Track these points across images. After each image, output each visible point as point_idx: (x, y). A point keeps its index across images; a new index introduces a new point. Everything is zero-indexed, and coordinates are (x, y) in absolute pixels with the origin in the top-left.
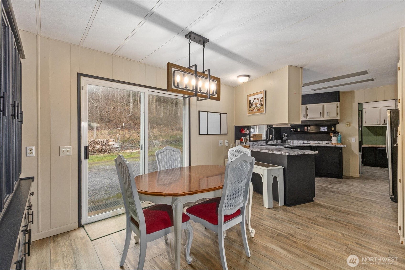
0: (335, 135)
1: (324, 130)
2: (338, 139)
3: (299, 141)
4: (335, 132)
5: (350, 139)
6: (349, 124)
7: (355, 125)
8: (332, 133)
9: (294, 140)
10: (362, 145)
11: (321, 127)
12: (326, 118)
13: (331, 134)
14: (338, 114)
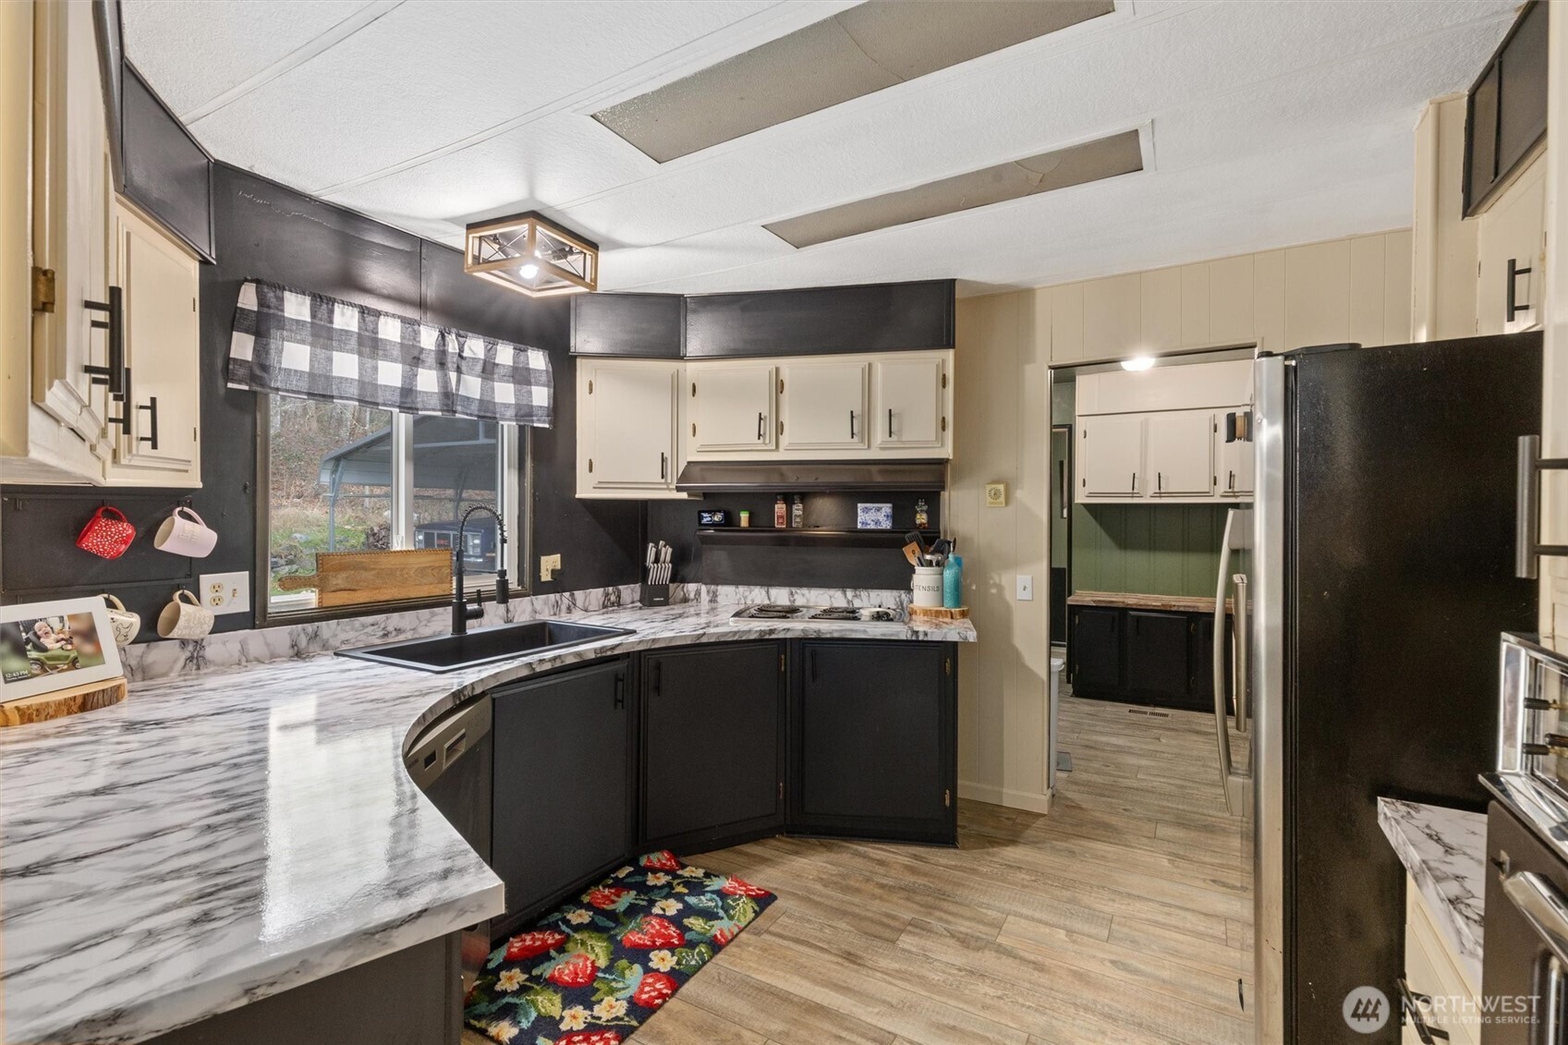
0: (928, 557)
1: (877, 522)
2: (945, 582)
3: (746, 588)
4: (933, 540)
5: (1005, 579)
6: (1001, 487)
7: (1035, 497)
8: (914, 546)
9: (717, 585)
10: (1070, 594)
11: (859, 505)
12: (879, 448)
13: (911, 553)
14: (944, 428)
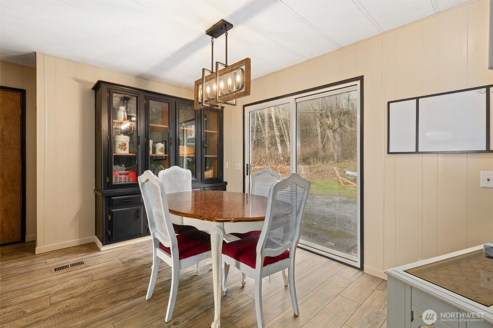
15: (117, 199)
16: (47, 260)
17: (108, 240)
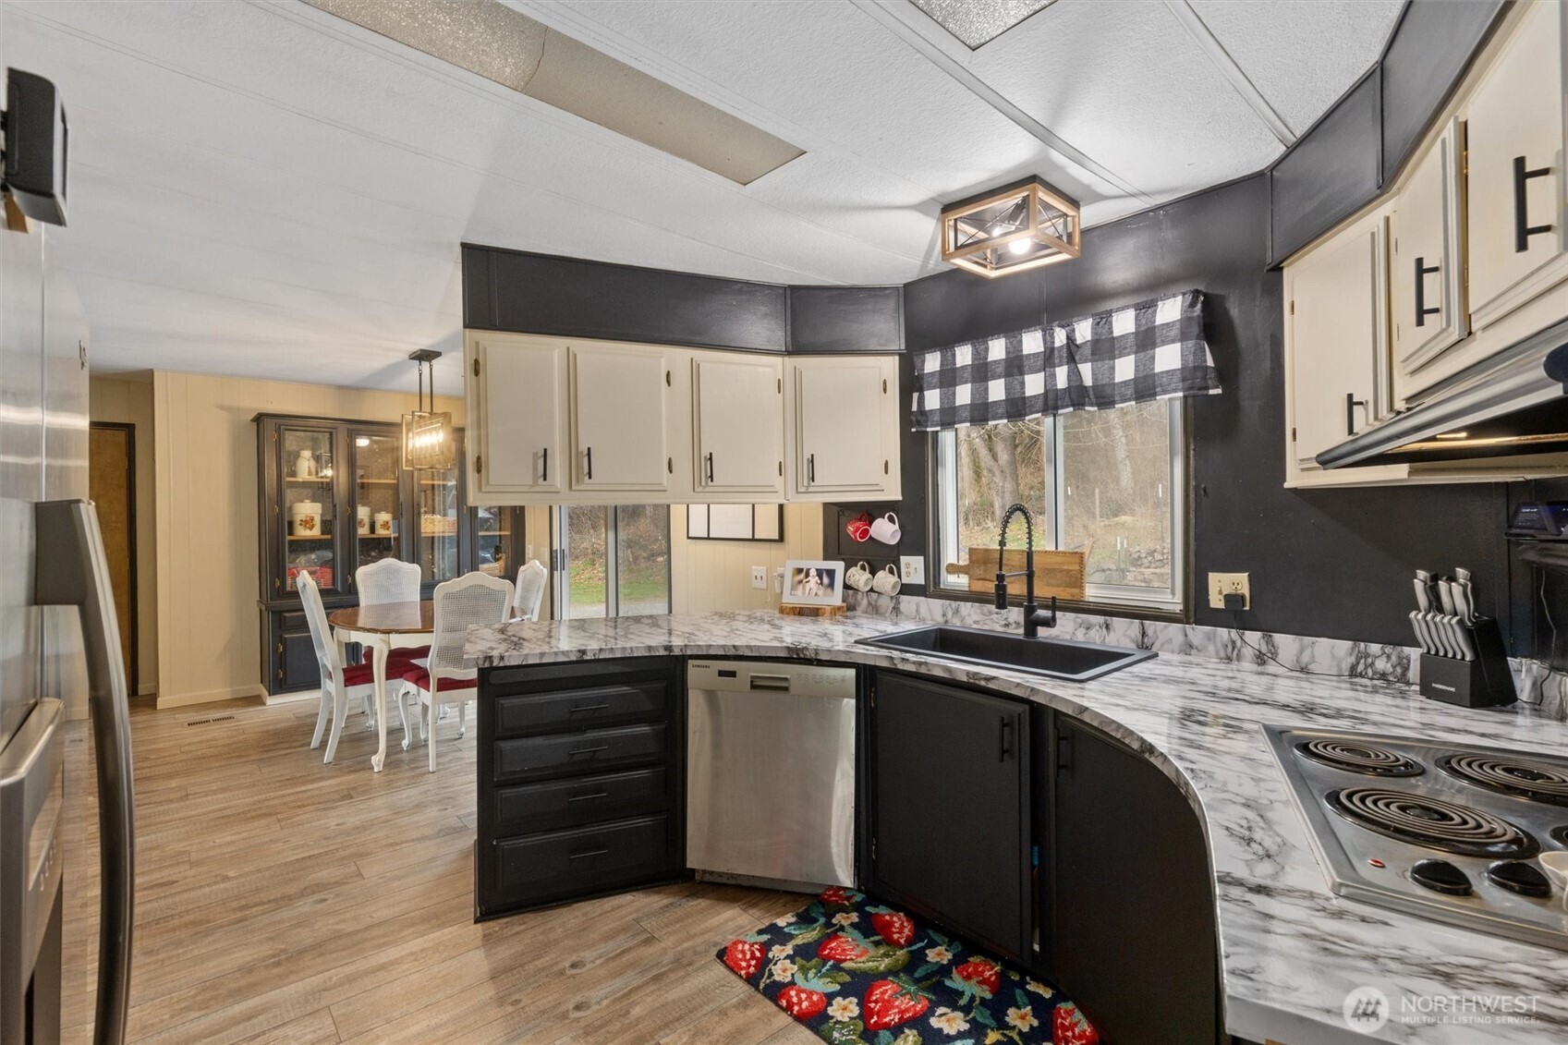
15: (293, 617)
16: (176, 716)
17: (279, 686)
